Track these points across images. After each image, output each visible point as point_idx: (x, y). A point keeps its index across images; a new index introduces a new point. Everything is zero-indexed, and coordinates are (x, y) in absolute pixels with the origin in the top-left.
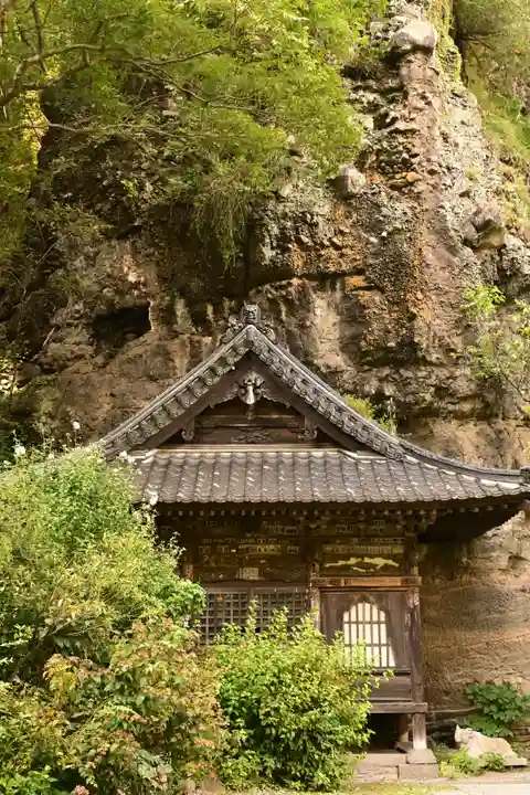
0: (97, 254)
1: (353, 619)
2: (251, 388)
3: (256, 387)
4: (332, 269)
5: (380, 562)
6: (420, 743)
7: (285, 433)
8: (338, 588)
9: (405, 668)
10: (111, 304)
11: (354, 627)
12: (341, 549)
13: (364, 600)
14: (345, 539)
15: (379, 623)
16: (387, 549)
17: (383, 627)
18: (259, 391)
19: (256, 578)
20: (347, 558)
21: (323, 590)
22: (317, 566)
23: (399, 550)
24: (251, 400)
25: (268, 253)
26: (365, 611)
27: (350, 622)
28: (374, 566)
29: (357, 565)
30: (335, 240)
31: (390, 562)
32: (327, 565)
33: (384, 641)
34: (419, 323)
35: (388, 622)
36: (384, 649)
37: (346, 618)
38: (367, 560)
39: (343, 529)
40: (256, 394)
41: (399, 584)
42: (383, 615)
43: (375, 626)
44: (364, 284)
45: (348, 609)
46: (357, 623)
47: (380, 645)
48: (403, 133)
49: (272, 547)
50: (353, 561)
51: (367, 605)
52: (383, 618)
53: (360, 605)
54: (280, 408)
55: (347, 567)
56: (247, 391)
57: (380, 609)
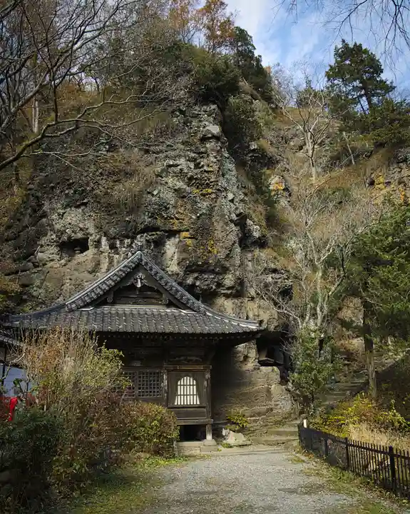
0: (64, 213)
1: (182, 384)
2: (139, 280)
3: (141, 279)
4: (175, 228)
5: (194, 358)
6: (209, 437)
7: (154, 301)
8: (175, 370)
9: (204, 405)
10: (69, 237)
11: (182, 387)
12: (177, 353)
13: (187, 376)
15: (193, 385)
16: (197, 353)
17: (195, 387)
18: (143, 281)
19: (139, 365)
20: (179, 357)
21: (168, 371)
22: (167, 360)
23: (202, 353)
24: (139, 285)
25: (148, 219)
26: (188, 380)
27: (181, 385)
28: (191, 360)
29: (184, 360)
30: (176, 216)
31: (198, 359)
32: (171, 360)
33: (195, 393)
35: (197, 385)
36: (195, 397)
37: (179, 383)
38: (189, 358)
40: (141, 283)
41: (202, 368)
42: (195, 382)
43: (192, 387)
44: (189, 236)
45: (180, 379)
46: (184, 385)
47: (193, 395)
48: (207, 172)
49: (147, 351)
50: (182, 358)
51: (188, 378)
52: (195, 383)
53: (185, 378)
54: (151, 289)
55: (180, 361)
56: (137, 282)
57: (194, 379)
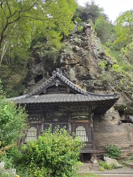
0: (35, 67)
2: (57, 83)
3: (58, 83)
4: (73, 63)
5: (84, 117)
6: (95, 161)
7: (64, 92)
8: (74, 123)
9: (90, 142)
10: (37, 75)
11: (78, 131)
12: (75, 114)
13: (80, 125)
14: (76, 112)
15: (84, 131)
16: (85, 114)
17: (85, 132)
18: (59, 83)
19: (57, 121)
20: (76, 116)
21: (71, 123)
22: (70, 118)
23: (88, 114)
24: (57, 85)
25: (62, 61)
26: (81, 128)
27: (77, 131)
28: (83, 118)
29: (79, 117)
30: (74, 58)
31: (86, 117)
32: (72, 118)
33: (85, 135)
34: (90, 71)
35: (86, 130)
36: (85, 137)
37: (77, 130)
38: (81, 117)
39: (76, 110)
40: (58, 84)
41: (88, 122)
43: (83, 131)
44: (79, 65)
45: (77, 128)
46: (79, 131)
47: (84, 136)
48: (86, 40)
49: (61, 114)
50: (78, 117)
51: (81, 127)
52: (85, 129)
53: (80, 127)
54: (62, 86)
56: (56, 84)
57: (84, 127)
